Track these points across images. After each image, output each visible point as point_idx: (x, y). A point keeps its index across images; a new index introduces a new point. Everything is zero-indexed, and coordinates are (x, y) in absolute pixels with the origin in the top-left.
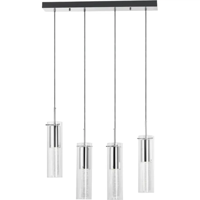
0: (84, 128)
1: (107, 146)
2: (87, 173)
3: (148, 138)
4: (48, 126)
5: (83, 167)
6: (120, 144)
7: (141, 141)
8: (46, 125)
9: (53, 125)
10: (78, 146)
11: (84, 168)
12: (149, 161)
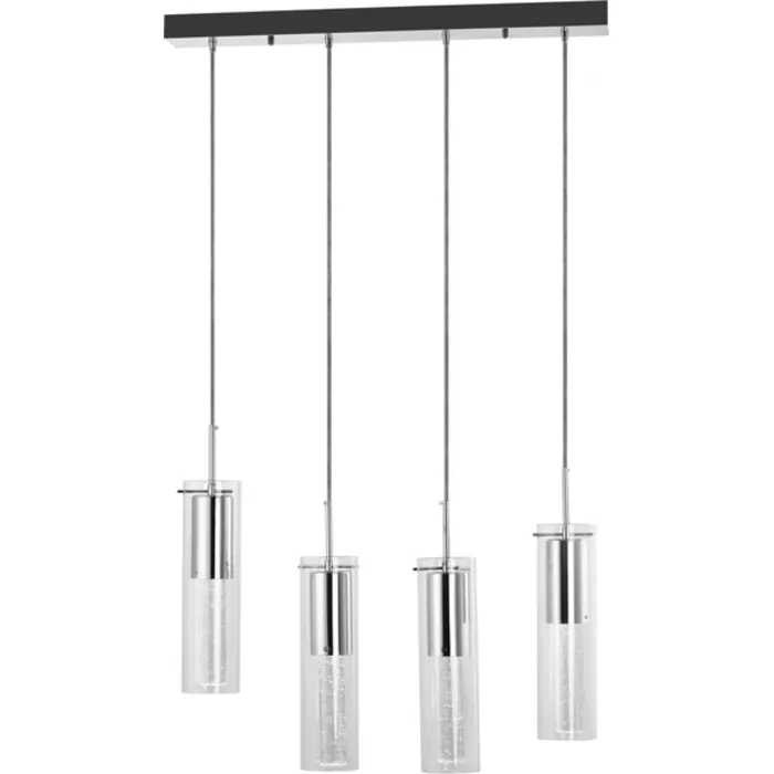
0: (326, 498)
1: (415, 569)
2: (342, 669)
3: (576, 535)
4: (187, 494)
5: (325, 650)
6: (468, 559)
7: (549, 544)
8: (180, 491)
9: (207, 491)
10: (304, 567)
11: (330, 652)
12: (577, 620)
